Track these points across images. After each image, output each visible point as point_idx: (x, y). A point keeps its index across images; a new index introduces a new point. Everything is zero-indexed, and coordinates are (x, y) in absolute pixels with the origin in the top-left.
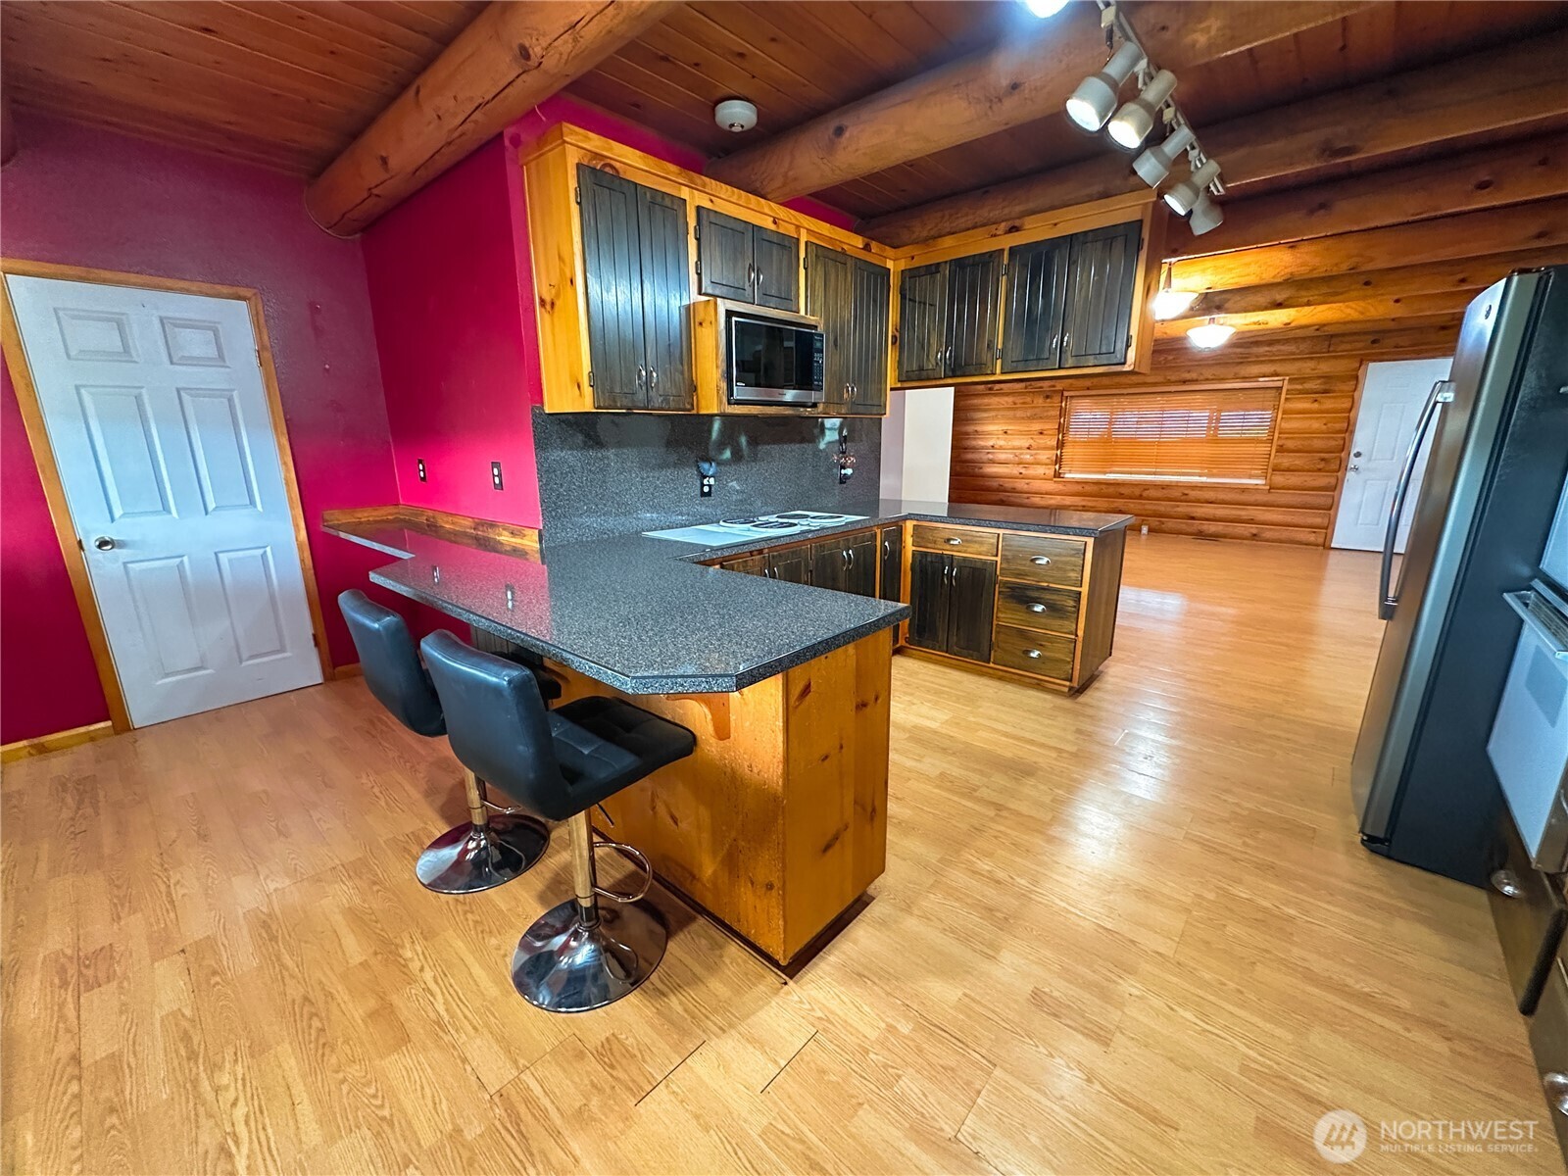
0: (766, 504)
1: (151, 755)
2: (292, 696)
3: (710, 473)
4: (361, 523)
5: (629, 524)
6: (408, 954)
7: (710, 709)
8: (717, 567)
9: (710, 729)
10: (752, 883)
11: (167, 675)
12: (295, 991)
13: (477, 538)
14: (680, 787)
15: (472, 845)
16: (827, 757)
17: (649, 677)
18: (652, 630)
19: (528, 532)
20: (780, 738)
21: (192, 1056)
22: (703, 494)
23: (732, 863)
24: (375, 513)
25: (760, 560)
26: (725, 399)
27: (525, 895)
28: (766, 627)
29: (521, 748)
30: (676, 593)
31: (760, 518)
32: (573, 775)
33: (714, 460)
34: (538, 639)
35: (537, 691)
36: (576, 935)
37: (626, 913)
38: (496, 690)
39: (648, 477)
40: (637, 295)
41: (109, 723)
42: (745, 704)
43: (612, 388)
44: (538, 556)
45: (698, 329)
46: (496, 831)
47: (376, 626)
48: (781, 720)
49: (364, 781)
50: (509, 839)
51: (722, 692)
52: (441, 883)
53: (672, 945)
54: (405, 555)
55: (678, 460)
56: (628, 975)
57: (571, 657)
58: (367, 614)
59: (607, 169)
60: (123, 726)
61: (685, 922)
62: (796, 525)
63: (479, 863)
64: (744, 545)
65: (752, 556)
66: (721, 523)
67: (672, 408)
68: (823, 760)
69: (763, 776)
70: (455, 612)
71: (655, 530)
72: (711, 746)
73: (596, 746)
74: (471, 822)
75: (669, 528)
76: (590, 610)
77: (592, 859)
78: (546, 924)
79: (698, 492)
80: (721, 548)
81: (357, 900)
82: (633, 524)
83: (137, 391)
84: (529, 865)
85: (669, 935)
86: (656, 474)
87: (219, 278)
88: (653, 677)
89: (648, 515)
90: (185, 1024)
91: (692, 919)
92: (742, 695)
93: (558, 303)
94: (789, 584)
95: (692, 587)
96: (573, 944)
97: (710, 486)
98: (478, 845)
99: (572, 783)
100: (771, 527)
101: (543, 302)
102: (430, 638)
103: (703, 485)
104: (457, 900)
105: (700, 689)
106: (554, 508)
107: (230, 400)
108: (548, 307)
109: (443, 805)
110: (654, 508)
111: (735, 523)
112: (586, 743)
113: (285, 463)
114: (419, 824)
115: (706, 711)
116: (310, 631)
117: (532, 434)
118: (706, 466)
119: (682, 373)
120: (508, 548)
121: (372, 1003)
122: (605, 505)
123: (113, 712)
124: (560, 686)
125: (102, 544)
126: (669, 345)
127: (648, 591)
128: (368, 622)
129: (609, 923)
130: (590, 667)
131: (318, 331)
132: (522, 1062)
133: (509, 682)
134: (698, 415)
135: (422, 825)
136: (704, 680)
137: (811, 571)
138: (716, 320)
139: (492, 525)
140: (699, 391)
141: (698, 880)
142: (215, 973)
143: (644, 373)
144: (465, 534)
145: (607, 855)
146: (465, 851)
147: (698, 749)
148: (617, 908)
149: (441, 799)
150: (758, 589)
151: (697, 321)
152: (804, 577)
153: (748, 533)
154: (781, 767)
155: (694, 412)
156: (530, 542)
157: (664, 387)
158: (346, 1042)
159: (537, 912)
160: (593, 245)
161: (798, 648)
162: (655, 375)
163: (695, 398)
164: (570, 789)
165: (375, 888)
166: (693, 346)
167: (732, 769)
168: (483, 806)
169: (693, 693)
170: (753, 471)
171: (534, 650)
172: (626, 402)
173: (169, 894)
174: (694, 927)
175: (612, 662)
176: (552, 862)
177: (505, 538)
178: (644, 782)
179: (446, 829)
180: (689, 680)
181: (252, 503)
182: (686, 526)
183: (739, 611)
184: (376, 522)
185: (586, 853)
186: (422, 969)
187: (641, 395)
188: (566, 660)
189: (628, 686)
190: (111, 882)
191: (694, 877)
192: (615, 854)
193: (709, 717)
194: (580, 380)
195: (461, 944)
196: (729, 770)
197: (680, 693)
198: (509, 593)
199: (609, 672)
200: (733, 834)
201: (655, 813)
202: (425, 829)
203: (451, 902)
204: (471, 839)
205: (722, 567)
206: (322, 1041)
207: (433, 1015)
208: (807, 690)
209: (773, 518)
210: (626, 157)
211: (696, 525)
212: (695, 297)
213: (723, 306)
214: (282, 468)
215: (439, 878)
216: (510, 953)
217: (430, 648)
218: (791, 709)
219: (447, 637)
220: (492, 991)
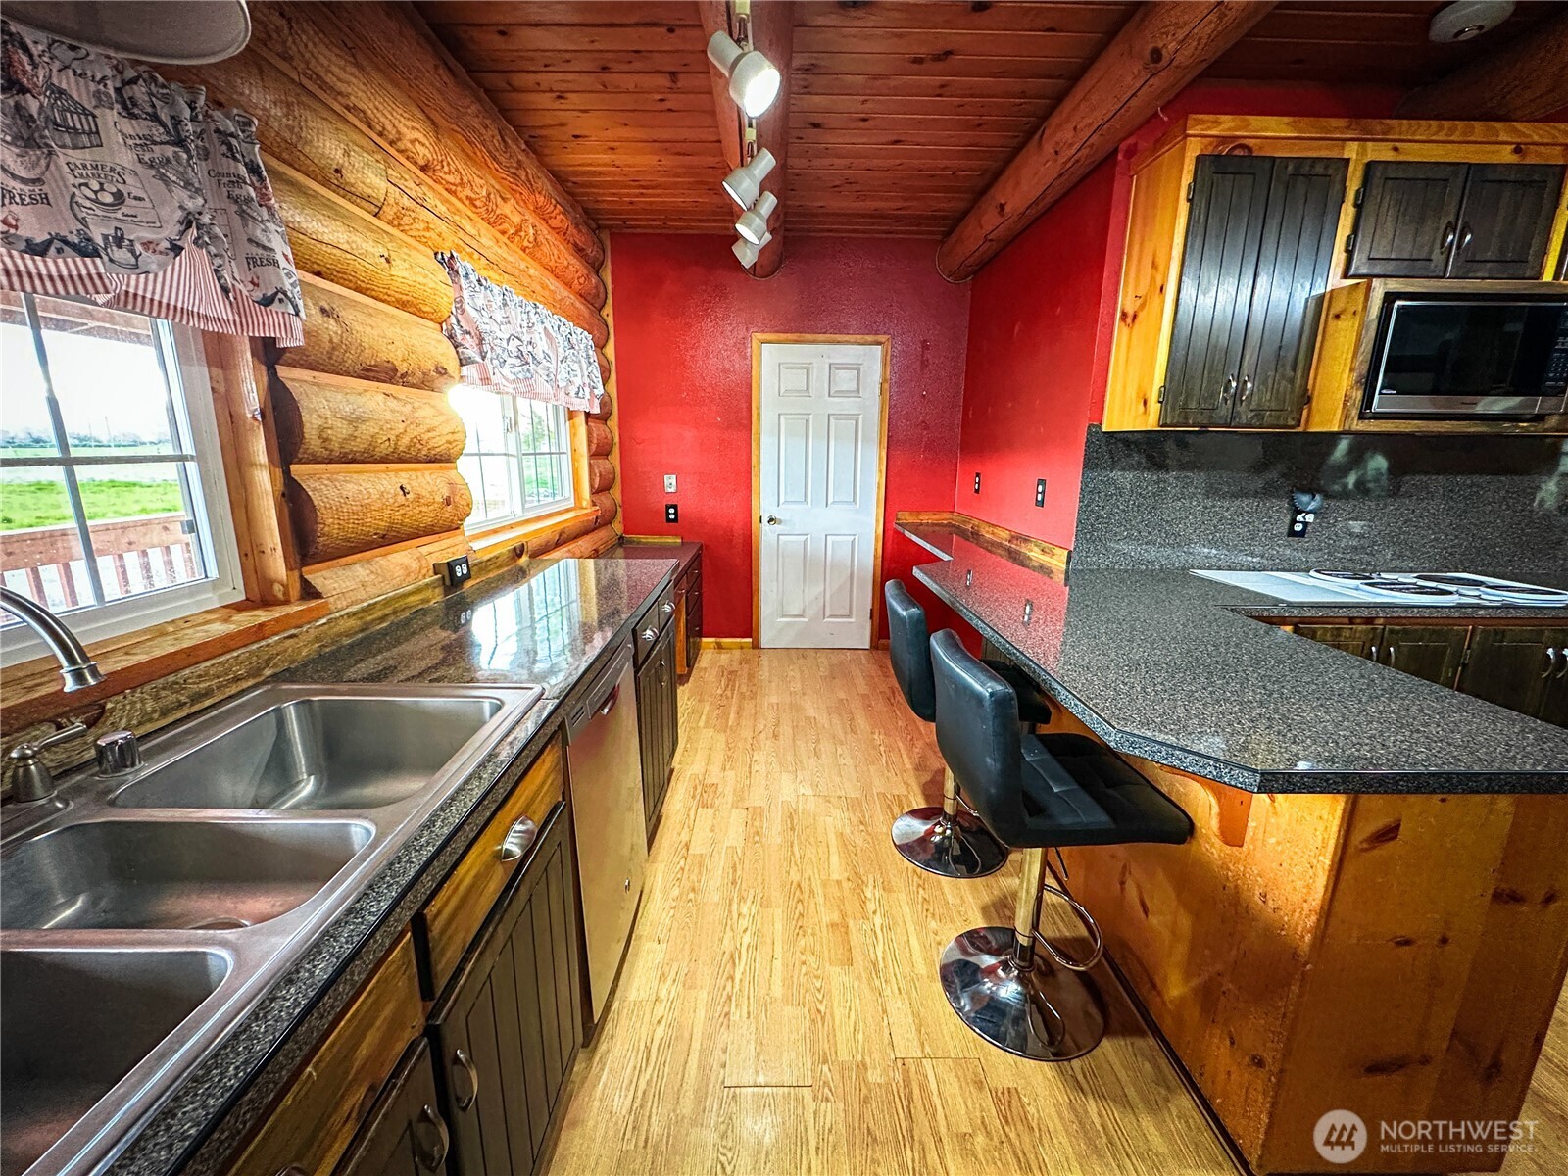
0: (1401, 556)
1: (766, 668)
2: (848, 653)
3: (1310, 507)
4: (922, 525)
5: (1175, 557)
6: (869, 894)
7: (1219, 801)
8: (1289, 629)
9: (1215, 824)
10: (1232, 1043)
11: (784, 616)
12: (795, 876)
13: (1010, 551)
14: (1160, 875)
15: (938, 829)
16: (1407, 942)
17: (1139, 736)
18: (1162, 684)
19: (1057, 550)
20: (1321, 881)
21: (734, 883)
22: (1292, 533)
23: (1208, 997)
24: (934, 517)
25: (1367, 632)
26: (1355, 412)
27: (971, 899)
28: (1337, 725)
29: (988, 760)
30: (1211, 648)
31: (1383, 575)
32: (1037, 809)
33: (1319, 492)
34: (1032, 661)
35: (1016, 711)
36: (1005, 966)
37: (1062, 977)
38: (978, 698)
39: (1214, 506)
40: (1245, 292)
41: (750, 640)
42: (1275, 814)
43: (1185, 403)
44: (1063, 576)
45: (1332, 323)
46: (961, 827)
47: (904, 613)
48: (1329, 856)
49: (876, 737)
50: (971, 839)
51: (1236, 786)
52: (909, 849)
53: (1105, 1043)
54: (946, 557)
55: (1264, 488)
56: (1051, 1042)
57: (1059, 688)
58: (901, 602)
59: (1237, 152)
60: (756, 645)
61: (1129, 1030)
62: (1451, 593)
63: (941, 849)
64: (1341, 607)
65: (1352, 623)
66: (1312, 573)
67: (1265, 425)
68: (1399, 944)
69: (1281, 918)
70: (968, 617)
71: (1209, 569)
72: (1213, 845)
73: (1070, 788)
74: (942, 808)
75: (1230, 569)
76: (1097, 644)
77: (1039, 899)
78: (985, 937)
79: (1285, 530)
80: (1301, 606)
81: (847, 831)
82: (1182, 558)
83: (806, 417)
84: (982, 874)
85: (1107, 1031)
86: (1226, 504)
87: (869, 329)
88: (1144, 738)
89: (1206, 550)
90: (736, 859)
91: (1142, 1034)
92: (1273, 801)
93: (1141, 316)
94: (1402, 676)
95: (1236, 645)
96: (1000, 972)
97: (1305, 524)
98: (944, 832)
99: (1031, 816)
100: (1401, 590)
101: (1124, 315)
102: (940, 634)
103: (1294, 522)
104: (915, 871)
105: (1204, 772)
106: (1090, 528)
107: (857, 422)
108: (1129, 320)
109: (926, 783)
110: (1213, 544)
111: (1337, 576)
112: (1058, 780)
113: (880, 471)
114: (902, 790)
115: (1214, 801)
116: (869, 607)
117: (1083, 453)
118: (1306, 498)
119: (1292, 381)
120: (1036, 564)
121: (836, 917)
122: (1150, 533)
123: (754, 634)
124: (1050, 713)
125: (771, 520)
126: (1280, 347)
127: (1174, 638)
128: (899, 609)
129: (1041, 974)
130: (1076, 705)
131: (924, 364)
132: (928, 1049)
133: (991, 695)
134: (1306, 434)
135: (906, 792)
136: (1212, 763)
137: (1465, 666)
138: (1365, 307)
139: (1026, 540)
140: (1314, 404)
141: (1160, 994)
142: (758, 833)
143: (1234, 384)
144: (1000, 545)
145: (1061, 905)
146: (931, 833)
147: (1194, 843)
148: (1055, 967)
149: (927, 777)
150: (1342, 671)
151: (1333, 312)
152: (1446, 672)
153: (1355, 593)
154: (1314, 918)
155: (1300, 429)
156: (1058, 561)
157: (1260, 399)
158: (814, 934)
159: (978, 922)
160: (1198, 242)
161: (1384, 771)
162: (1249, 385)
163: (1305, 412)
164: (1027, 819)
165: (862, 827)
166: (1318, 345)
167: (1236, 886)
168: (955, 799)
169: (1193, 773)
170: (1387, 510)
171: (1026, 670)
172: (1200, 419)
173: (750, 767)
174: (1140, 1042)
175: (1101, 706)
176: (1003, 882)
177: (1034, 554)
178: (1119, 849)
179: (923, 805)
180: (1191, 757)
181: (854, 500)
182: (1255, 570)
183: (1299, 692)
184: (933, 525)
185: (1034, 891)
186: (875, 913)
187: (1224, 411)
188: (1054, 689)
189: (1112, 740)
190: (728, 743)
191: (1154, 986)
192: (1069, 909)
193: (1216, 809)
194: (1148, 396)
195: (907, 909)
196: (1231, 885)
197: (1174, 767)
198: (1028, 608)
199: (1094, 716)
200: (1219, 967)
201: (1123, 889)
202: (907, 797)
203: (910, 870)
204: (939, 823)
205: (1296, 631)
206: (800, 924)
207: (872, 955)
208: (1389, 833)
209: (1409, 579)
210: (1267, 130)
211: (1272, 570)
212: (1335, 281)
213: (1379, 289)
214: (878, 474)
215: (907, 844)
216: (946, 945)
217: (937, 643)
218: (1351, 850)
219: (952, 637)
220: (921, 969)
